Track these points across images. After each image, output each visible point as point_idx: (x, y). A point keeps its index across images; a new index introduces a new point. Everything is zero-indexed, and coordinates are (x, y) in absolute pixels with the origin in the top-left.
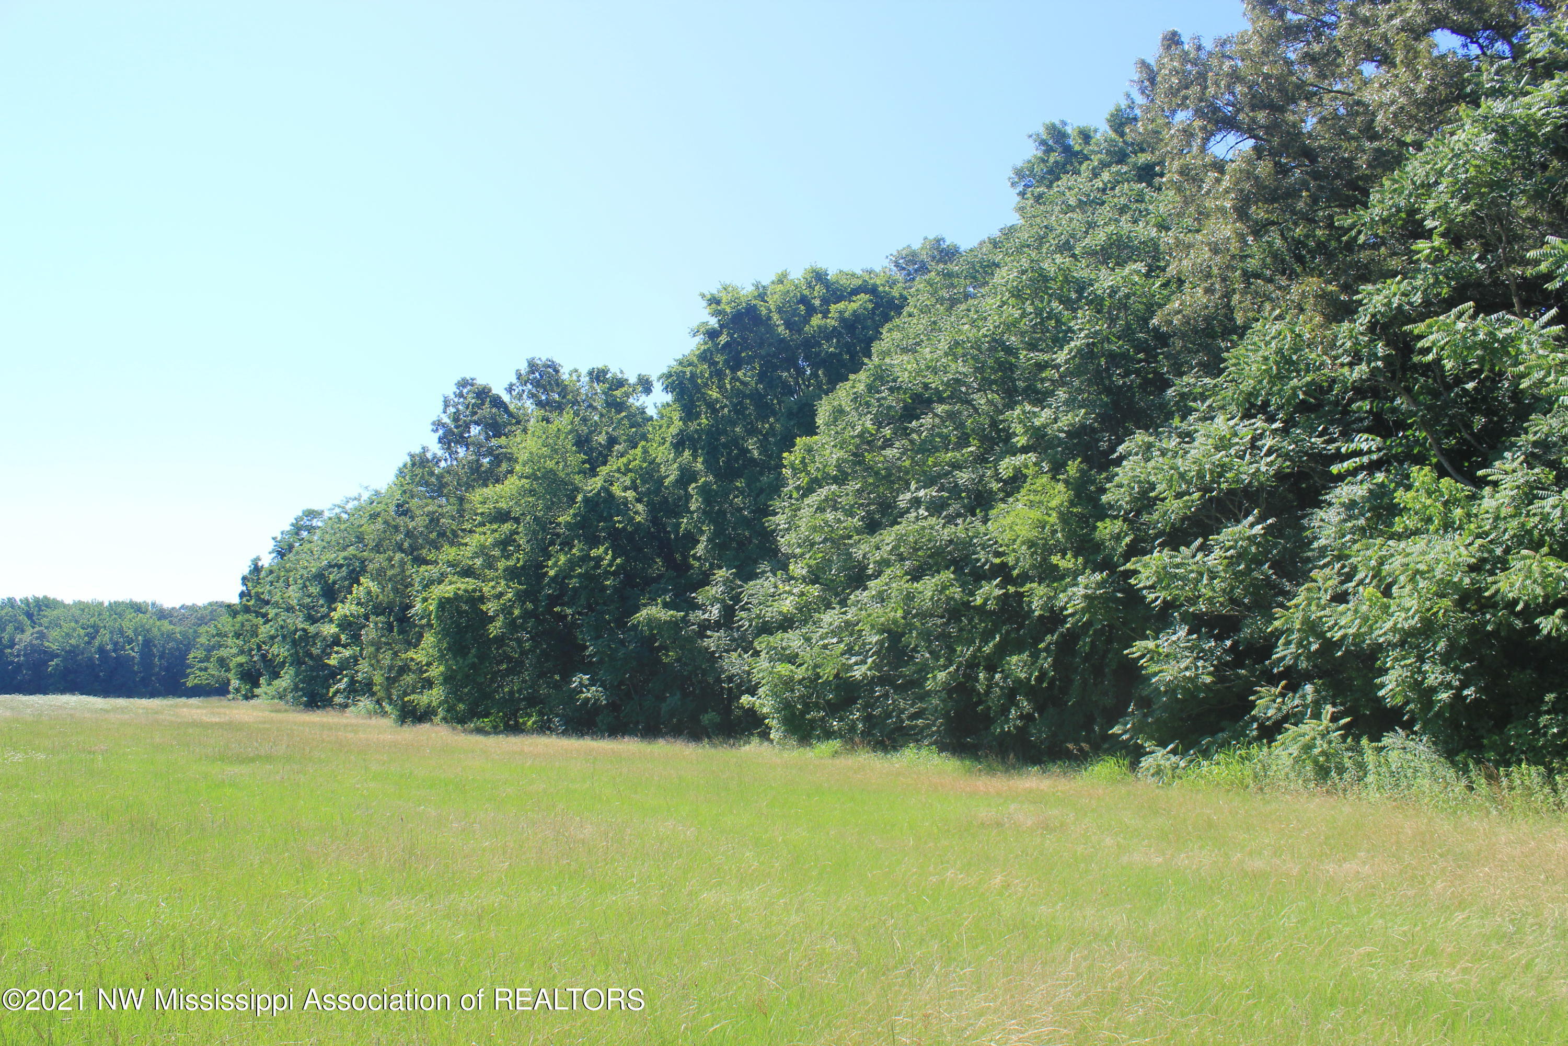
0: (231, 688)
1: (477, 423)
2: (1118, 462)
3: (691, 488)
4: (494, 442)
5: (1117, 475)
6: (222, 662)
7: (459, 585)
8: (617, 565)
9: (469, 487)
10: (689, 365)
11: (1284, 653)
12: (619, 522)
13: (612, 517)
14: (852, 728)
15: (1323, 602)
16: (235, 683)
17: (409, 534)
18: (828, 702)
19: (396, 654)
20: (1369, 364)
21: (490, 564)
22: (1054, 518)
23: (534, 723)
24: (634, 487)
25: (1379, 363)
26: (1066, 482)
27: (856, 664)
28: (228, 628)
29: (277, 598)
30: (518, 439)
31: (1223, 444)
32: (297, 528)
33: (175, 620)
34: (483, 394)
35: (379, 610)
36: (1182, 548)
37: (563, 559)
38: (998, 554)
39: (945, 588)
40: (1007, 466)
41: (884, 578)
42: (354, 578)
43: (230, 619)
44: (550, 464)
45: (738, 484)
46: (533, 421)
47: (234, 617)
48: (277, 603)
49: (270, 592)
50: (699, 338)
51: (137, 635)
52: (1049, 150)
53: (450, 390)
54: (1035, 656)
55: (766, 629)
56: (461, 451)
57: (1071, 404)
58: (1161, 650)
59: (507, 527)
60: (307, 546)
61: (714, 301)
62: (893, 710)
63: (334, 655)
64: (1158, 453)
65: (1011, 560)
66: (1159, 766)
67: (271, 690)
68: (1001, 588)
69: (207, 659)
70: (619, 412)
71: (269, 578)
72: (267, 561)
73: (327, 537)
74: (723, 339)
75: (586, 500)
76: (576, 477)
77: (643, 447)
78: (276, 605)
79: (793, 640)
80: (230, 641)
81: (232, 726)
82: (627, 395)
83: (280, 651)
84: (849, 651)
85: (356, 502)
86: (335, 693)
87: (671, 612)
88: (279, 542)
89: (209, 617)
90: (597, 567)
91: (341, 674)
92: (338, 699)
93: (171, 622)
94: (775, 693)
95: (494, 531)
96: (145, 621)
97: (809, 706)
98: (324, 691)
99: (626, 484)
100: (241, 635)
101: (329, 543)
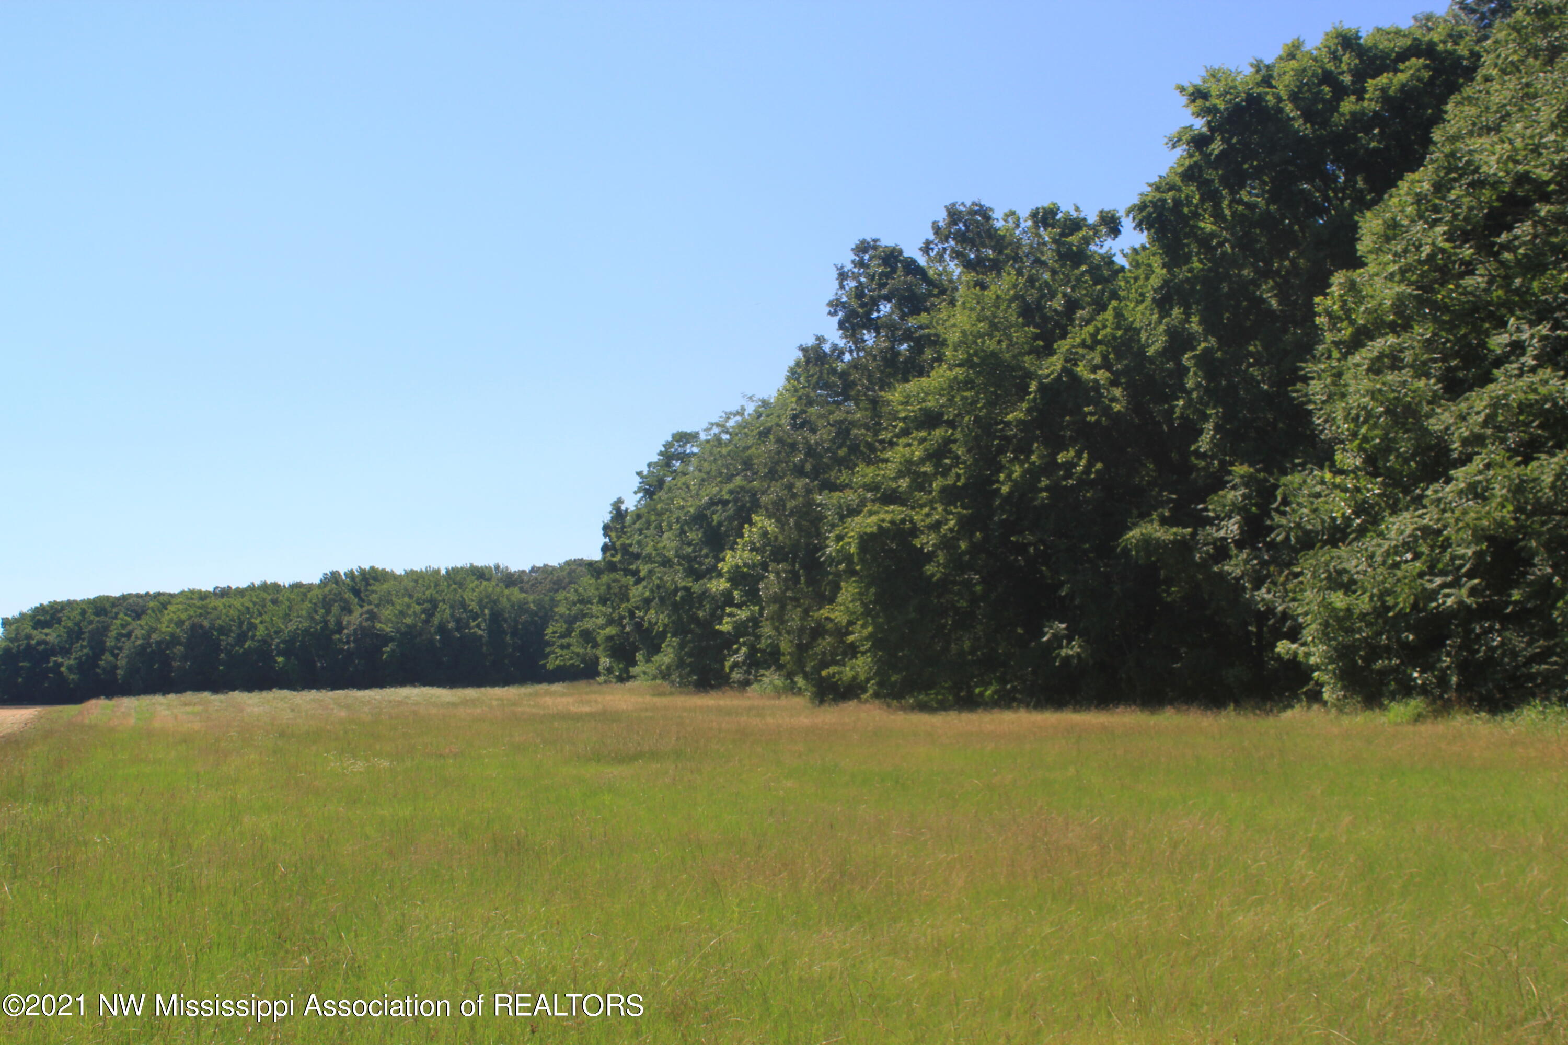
0: (600, 668)
1: (888, 299)
3: (1187, 359)
4: (912, 322)
6: (587, 636)
7: (882, 516)
8: (1097, 472)
9: (885, 385)
10: (1170, 189)
12: (1091, 414)
13: (1080, 408)
14: (1443, 681)
16: (605, 661)
17: (810, 452)
18: (1405, 645)
19: (806, 612)
21: (921, 482)
23: (995, 692)
24: (1107, 365)
27: (1444, 586)
28: (592, 592)
29: (649, 549)
30: (943, 315)
32: (668, 457)
33: (526, 586)
34: (892, 257)
35: (779, 554)
37: (1017, 471)
41: (1477, 463)
42: (744, 516)
43: (593, 581)
44: (990, 344)
45: (1251, 348)
46: (962, 290)
47: (598, 578)
48: (649, 556)
49: (639, 543)
50: (1180, 151)
51: (482, 608)
53: (847, 259)
55: (1308, 541)
56: (869, 338)
59: (939, 433)
60: (681, 480)
61: (1198, 95)
63: (727, 619)
67: (651, 669)
69: (568, 634)
70: (1077, 265)
71: (637, 526)
72: (631, 503)
73: (706, 466)
74: (1217, 147)
75: (1042, 388)
76: (1026, 358)
77: (1115, 309)
78: (649, 559)
79: (1349, 559)
80: (595, 609)
81: (607, 717)
82: (1087, 241)
83: (658, 618)
84: (1431, 570)
85: (738, 418)
86: (732, 668)
87: (1175, 530)
88: (646, 477)
89: (567, 580)
90: (1068, 476)
91: (737, 642)
92: (736, 675)
93: (522, 590)
94: (1325, 635)
95: (922, 441)
96: (490, 590)
97: (1375, 652)
98: (717, 666)
99: (1095, 362)
100: (608, 599)
101: (708, 473)
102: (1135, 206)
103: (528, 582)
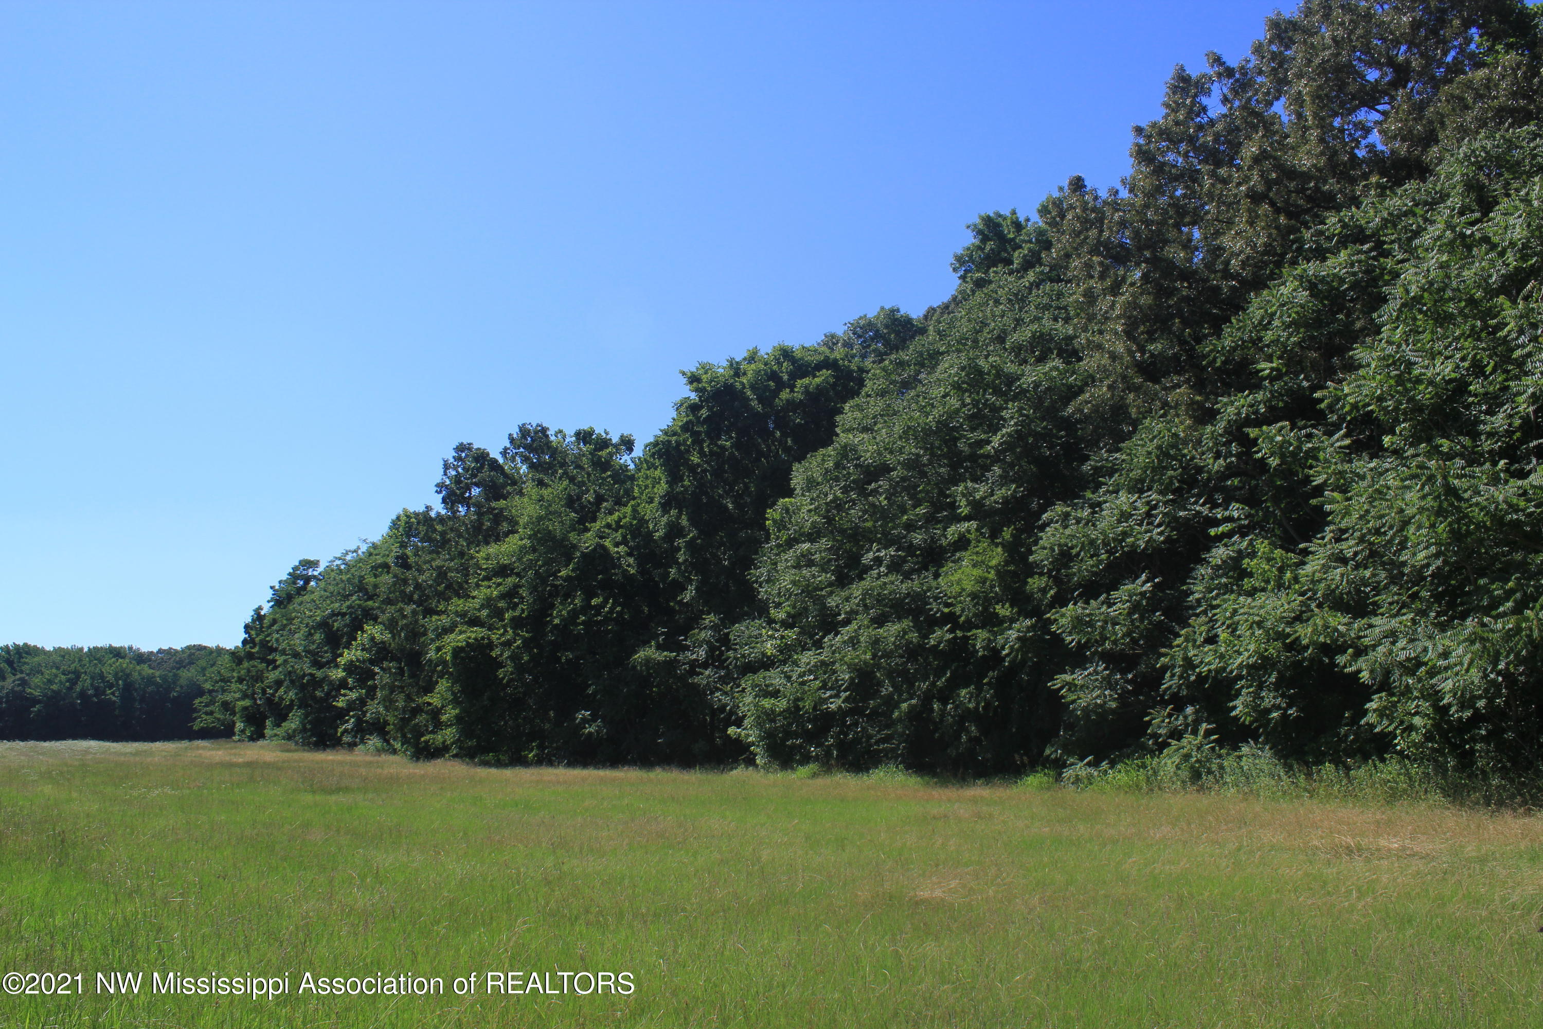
0: (236, 730)
1: (477, 485)
2: (1042, 528)
3: (679, 543)
4: (494, 504)
5: (1042, 539)
6: (226, 706)
7: (468, 635)
8: (617, 613)
9: (473, 544)
10: (673, 435)
11: (1169, 683)
12: (615, 574)
13: (608, 570)
14: (828, 753)
15: (1198, 643)
16: (239, 725)
17: (418, 586)
18: (806, 731)
19: (411, 697)
20: (1225, 460)
21: (498, 614)
22: (992, 575)
23: (534, 756)
24: (624, 542)
25: (1233, 459)
26: (1004, 546)
27: (831, 697)
28: (232, 674)
29: (284, 645)
30: (516, 503)
31: (1124, 516)
32: (294, 577)
34: (482, 457)
36: (1092, 601)
37: (566, 608)
38: (947, 605)
39: (905, 633)
40: (953, 532)
41: (854, 626)
42: (357, 626)
43: (234, 665)
44: (548, 525)
46: (527, 483)
47: (238, 663)
48: (284, 650)
49: (277, 640)
51: (117, 679)
52: (985, 239)
53: (450, 455)
54: (979, 688)
55: (751, 668)
56: (462, 510)
57: (1005, 480)
58: (1076, 682)
59: (511, 580)
61: (694, 379)
62: (863, 737)
63: (343, 698)
64: (1074, 521)
65: (958, 610)
66: (1077, 776)
67: (279, 732)
68: (951, 633)
69: (212, 703)
70: (604, 471)
71: (274, 627)
72: (266, 609)
73: (331, 588)
74: (704, 413)
75: (584, 556)
76: (571, 535)
77: (632, 506)
78: (283, 652)
79: (775, 678)
80: (234, 686)
82: (611, 455)
83: (287, 695)
84: (824, 687)
85: (355, 555)
86: (343, 733)
87: (665, 653)
88: (277, 591)
89: (187, 661)
90: (599, 614)
91: (348, 715)
92: (347, 739)
93: (150, 667)
94: (759, 724)
95: (499, 584)
96: (124, 666)
97: (788, 734)
98: (332, 731)
99: (617, 540)
100: (244, 680)
101: (332, 593)
102: (651, 443)
103: (155, 661)
